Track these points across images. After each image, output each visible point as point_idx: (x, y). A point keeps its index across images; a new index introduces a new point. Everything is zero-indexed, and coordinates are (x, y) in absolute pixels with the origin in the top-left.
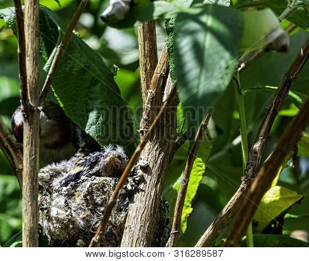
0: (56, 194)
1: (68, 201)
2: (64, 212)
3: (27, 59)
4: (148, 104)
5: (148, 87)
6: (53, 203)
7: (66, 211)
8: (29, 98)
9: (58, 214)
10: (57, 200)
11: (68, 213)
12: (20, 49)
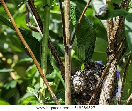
0: (75, 75)
1: (80, 78)
2: (79, 83)
3: (66, 29)
4: (110, 42)
5: (110, 36)
6: (75, 79)
7: (80, 82)
8: (67, 43)
9: (76, 83)
10: (76, 78)
11: (80, 83)
12: (63, 26)
